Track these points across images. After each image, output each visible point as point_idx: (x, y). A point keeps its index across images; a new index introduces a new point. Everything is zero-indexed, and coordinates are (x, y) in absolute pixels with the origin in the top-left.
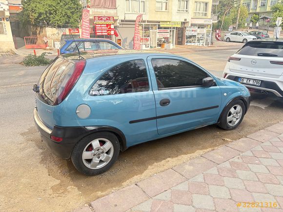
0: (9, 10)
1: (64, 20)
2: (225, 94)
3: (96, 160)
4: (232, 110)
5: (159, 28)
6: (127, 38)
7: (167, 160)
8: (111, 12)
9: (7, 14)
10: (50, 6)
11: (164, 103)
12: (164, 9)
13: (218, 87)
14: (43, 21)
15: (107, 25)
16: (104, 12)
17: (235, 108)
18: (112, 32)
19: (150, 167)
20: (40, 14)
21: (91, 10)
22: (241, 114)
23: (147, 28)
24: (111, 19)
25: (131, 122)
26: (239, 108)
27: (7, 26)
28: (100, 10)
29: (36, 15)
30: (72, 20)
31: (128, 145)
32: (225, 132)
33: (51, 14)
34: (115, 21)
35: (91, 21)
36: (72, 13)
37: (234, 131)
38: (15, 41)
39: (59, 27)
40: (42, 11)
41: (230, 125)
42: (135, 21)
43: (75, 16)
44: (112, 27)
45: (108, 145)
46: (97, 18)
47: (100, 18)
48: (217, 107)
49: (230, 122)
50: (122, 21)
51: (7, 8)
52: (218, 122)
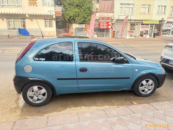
0: (55, 15)
1: (83, 19)
2: (137, 70)
3: (35, 98)
4: (144, 82)
5: (142, 24)
6: (119, 31)
8: (110, 15)
9: (54, 17)
10: (76, 12)
12: (147, 12)
14: (72, 20)
15: (107, 23)
16: (106, 15)
17: (147, 81)
18: (110, 27)
20: (70, 17)
21: (97, 14)
22: (153, 86)
23: (133, 25)
24: (110, 19)
25: (58, 79)
26: (151, 81)
27: (54, 23)
28: (103, 14)
29: (68, 17)
30: (87, 20)
33: (76, 16)
34: (112, 20)
36: (88, 16)
38: (57, 31)
39: (80, 23)
40: (71, 15)
41: (143, 93)
42: (123, 20)
43: (89, 18)
44: (110, 23)
46: (101, 19)
47: (103, 18)
48: (129, 78)
49: (143, 91)
50: (117, 20)
51: (55, 13)
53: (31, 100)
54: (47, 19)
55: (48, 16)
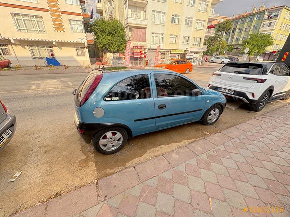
0: (87, 42)
1: (117, 48)
2: (208, 101)
3: (110, 145)
4: (212, 112)
5: (171, 54)
6: (151, 59)
7: (161, 146)
8: (143, 44)
9: (87, 45)
10: (109, 40)
11: (162, 107)
12: (174, 42)
13: (203, 96)
14: (106, 49)
15: (141, 52)
16: (139, 44)
17: (215, 111)
18: (143, 56)
19: (148, 151)
20: (104, 45)
21: (132, 42)
22: (218, 115)
23: (163, 54)
24: (143, 48)
25: (135, 121)
26: (217, 110)
27: (87, 51)
28: (136, 43)
29: (102, 46)
30: (121, 48)
31: (134, 135)
32: (205, 127)
33: (110, 45)
34: (145, 49)
35: (132, 49)
36: (122, 44)
37: (212, 126)
38: (91, 61)
39: (114, 52)
40: (105, 43)
41: (210, 122)
42: (156, 49)
43: (123, 46)
44: (143, 52)
45: (119, 135)
46: (135, 48)
47: (137, 47)
48: (201, 110)
49: (210, 120)
50: (149, 49)
51: (86, 41)
52: (201, 119)
53: (104, 148)
54: (79, 48)
55: (79, 44)
